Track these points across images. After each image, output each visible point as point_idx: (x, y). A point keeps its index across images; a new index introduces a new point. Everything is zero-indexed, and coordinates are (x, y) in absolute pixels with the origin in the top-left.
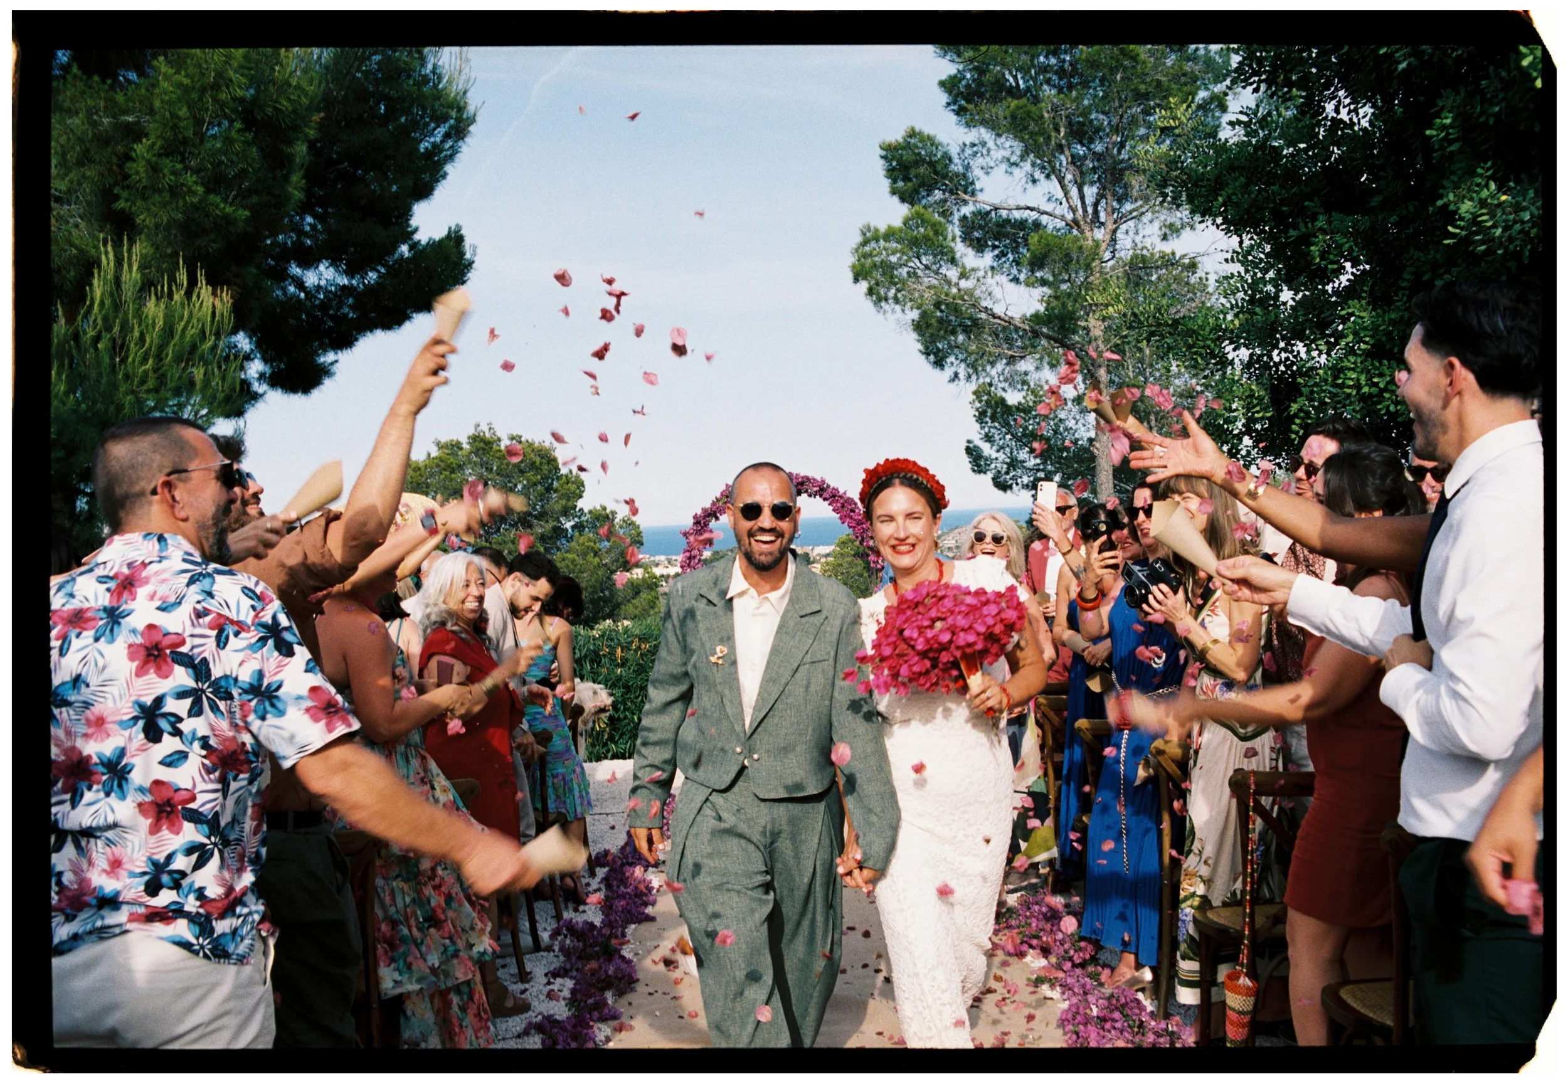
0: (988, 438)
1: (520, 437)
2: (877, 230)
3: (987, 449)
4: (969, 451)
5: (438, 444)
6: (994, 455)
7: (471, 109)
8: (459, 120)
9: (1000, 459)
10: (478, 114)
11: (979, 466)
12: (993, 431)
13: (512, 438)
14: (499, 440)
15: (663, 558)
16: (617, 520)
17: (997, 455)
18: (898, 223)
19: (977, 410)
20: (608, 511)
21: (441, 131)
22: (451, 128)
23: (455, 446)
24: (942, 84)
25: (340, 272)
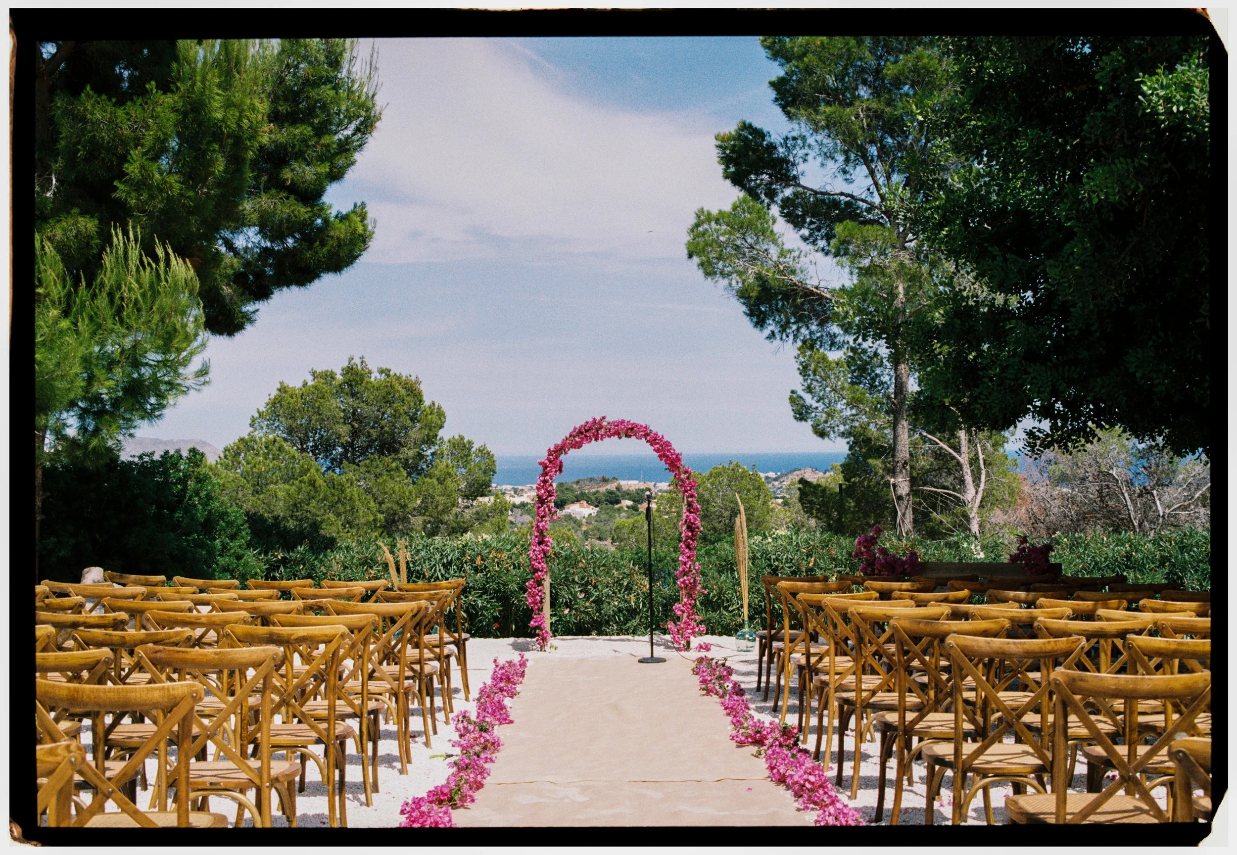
0: (809, 389)
1: (389, 371)
2: (709, 214)
3: (809, 399)
4: (792, 400)
5: (314, 374)
6: (815, 405)
7: (378, 108)
8: (367, 118)
9: (820, 409)
10: (383, 113)
11: (801, 414)
12: (815, 383)
13: (381, 372)
14: (370, 372)
15: (509, 487)
16: (473, 450)
17: (817, 405)
18: (727, 208)
19: (801, 363)
20: (465, 441)
21: (352, 126)
22: (362, 123)
23: (329, 376)
24: (772, 84)
25: (265, 237)
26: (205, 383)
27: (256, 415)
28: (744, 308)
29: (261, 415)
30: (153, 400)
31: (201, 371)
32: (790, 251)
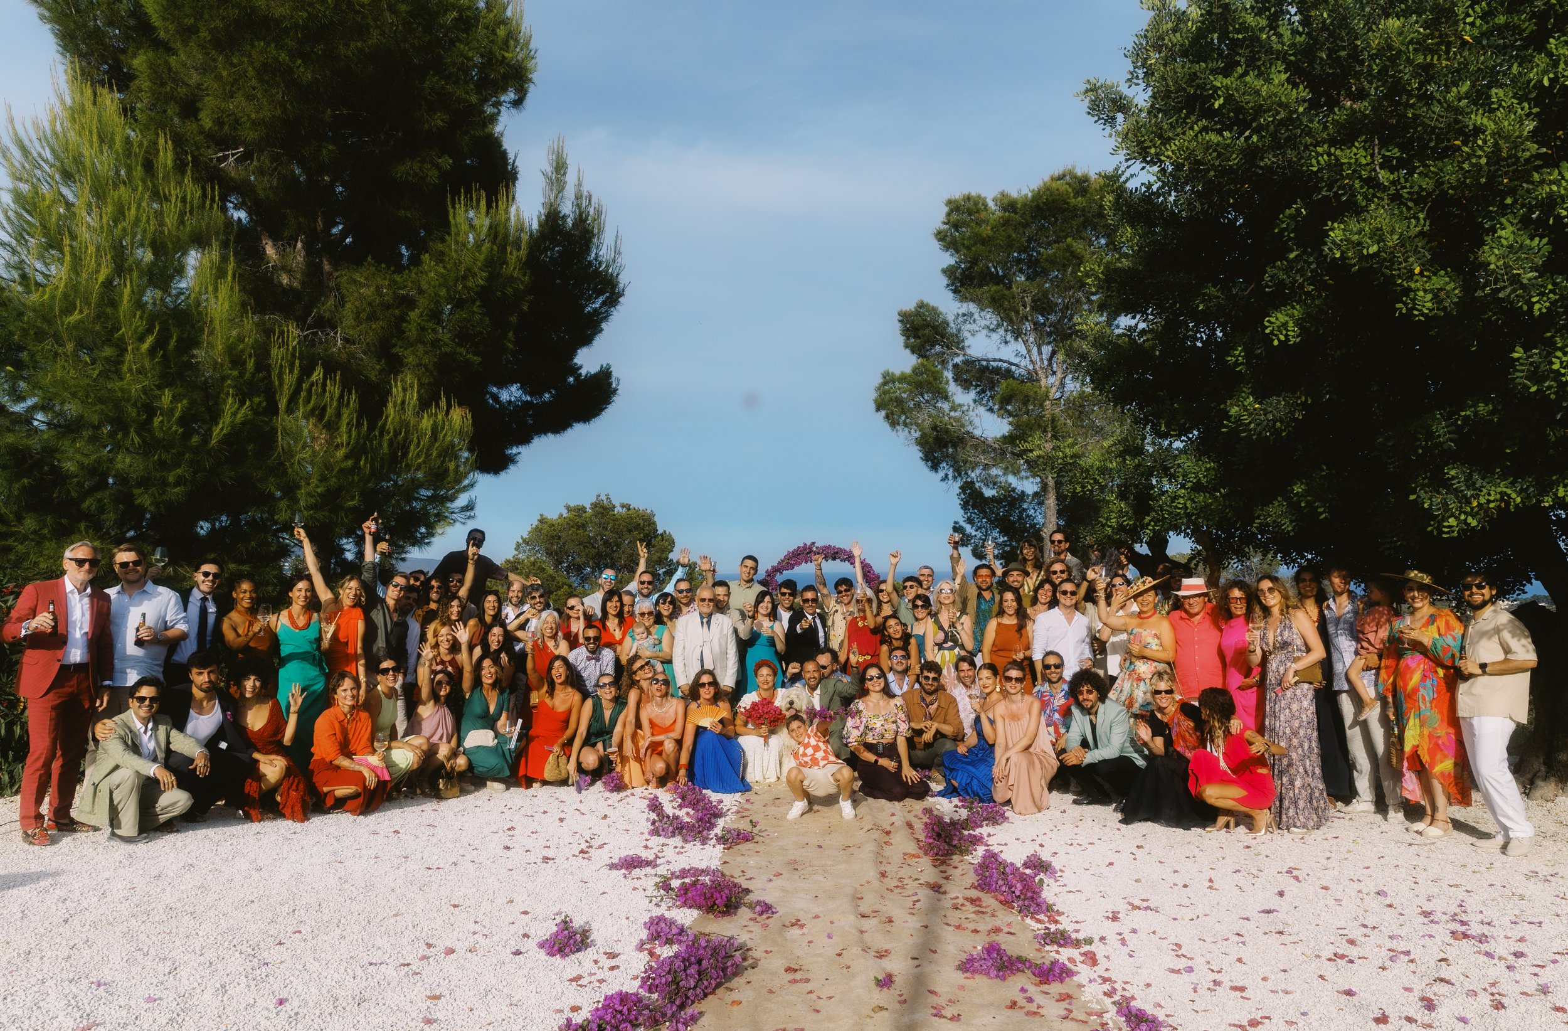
0: (970, 521)
1: (630, 505)
2: (893, 374)
3: (969, 529)
5: (568, 508)
6: (974, 533)
7: (621, 286)
8: (612, 294)
9: (978, 536)
10: (626, 290)
12: (973, 515)
13: (623, 506)
14: (614, 507)
17: (976, 533)
18: (909, 370)
19: (962, 500)
21: (600, 299)
22: (607, 298)
23: (581, 510)
24: (944, 271)
25: (525, 392)
26: (469, 517)
27: (521, 541)
28: (921, 454)
29: (524, 541)
30: (423, 530)
31: (467, 506)
32: (960, 405)
